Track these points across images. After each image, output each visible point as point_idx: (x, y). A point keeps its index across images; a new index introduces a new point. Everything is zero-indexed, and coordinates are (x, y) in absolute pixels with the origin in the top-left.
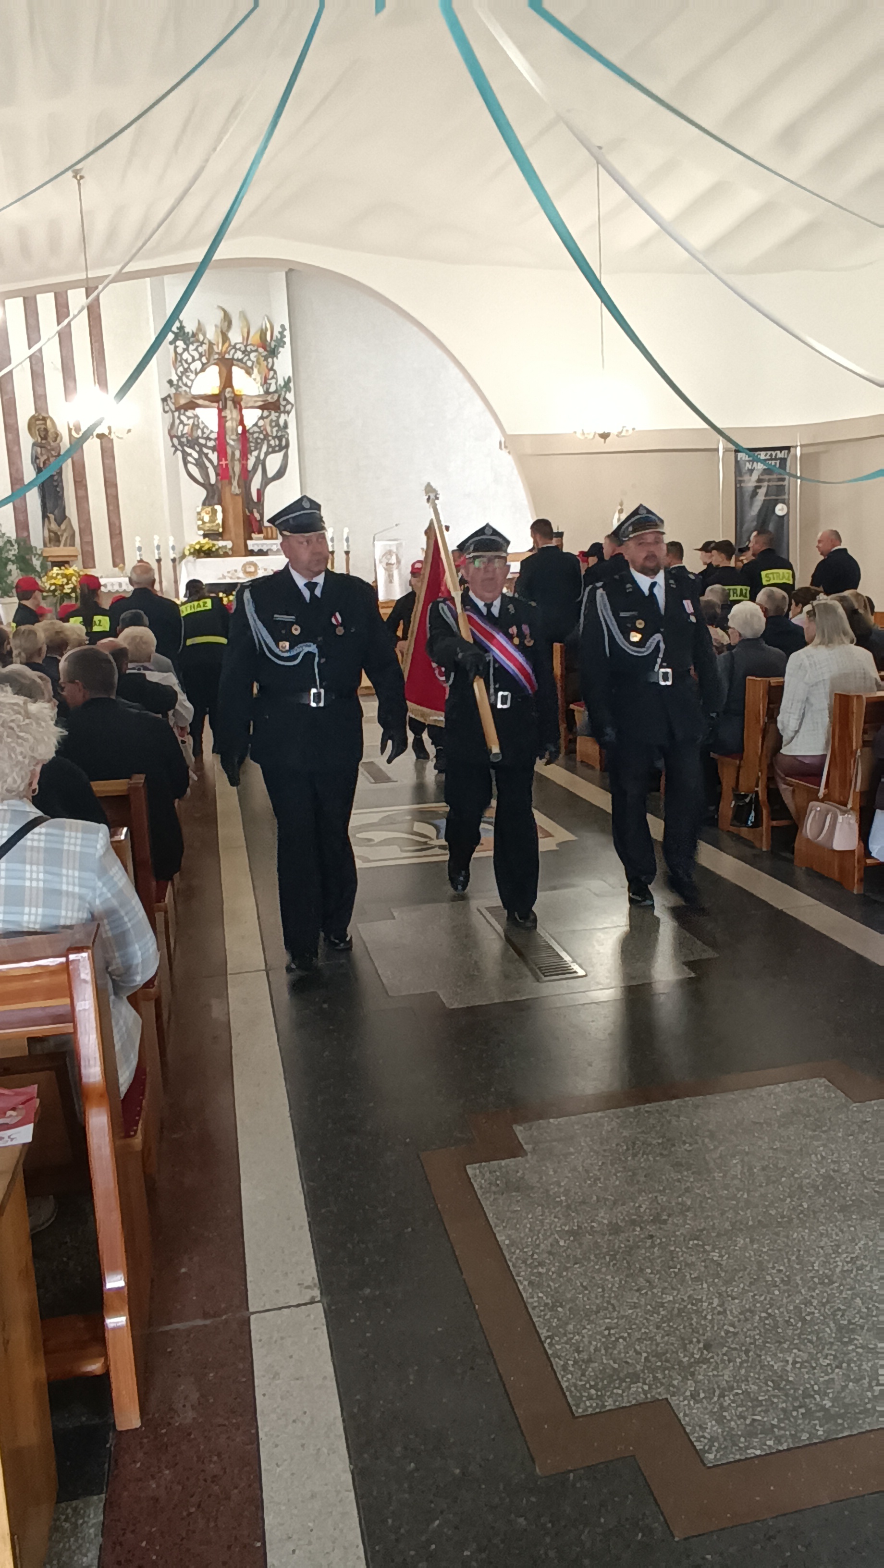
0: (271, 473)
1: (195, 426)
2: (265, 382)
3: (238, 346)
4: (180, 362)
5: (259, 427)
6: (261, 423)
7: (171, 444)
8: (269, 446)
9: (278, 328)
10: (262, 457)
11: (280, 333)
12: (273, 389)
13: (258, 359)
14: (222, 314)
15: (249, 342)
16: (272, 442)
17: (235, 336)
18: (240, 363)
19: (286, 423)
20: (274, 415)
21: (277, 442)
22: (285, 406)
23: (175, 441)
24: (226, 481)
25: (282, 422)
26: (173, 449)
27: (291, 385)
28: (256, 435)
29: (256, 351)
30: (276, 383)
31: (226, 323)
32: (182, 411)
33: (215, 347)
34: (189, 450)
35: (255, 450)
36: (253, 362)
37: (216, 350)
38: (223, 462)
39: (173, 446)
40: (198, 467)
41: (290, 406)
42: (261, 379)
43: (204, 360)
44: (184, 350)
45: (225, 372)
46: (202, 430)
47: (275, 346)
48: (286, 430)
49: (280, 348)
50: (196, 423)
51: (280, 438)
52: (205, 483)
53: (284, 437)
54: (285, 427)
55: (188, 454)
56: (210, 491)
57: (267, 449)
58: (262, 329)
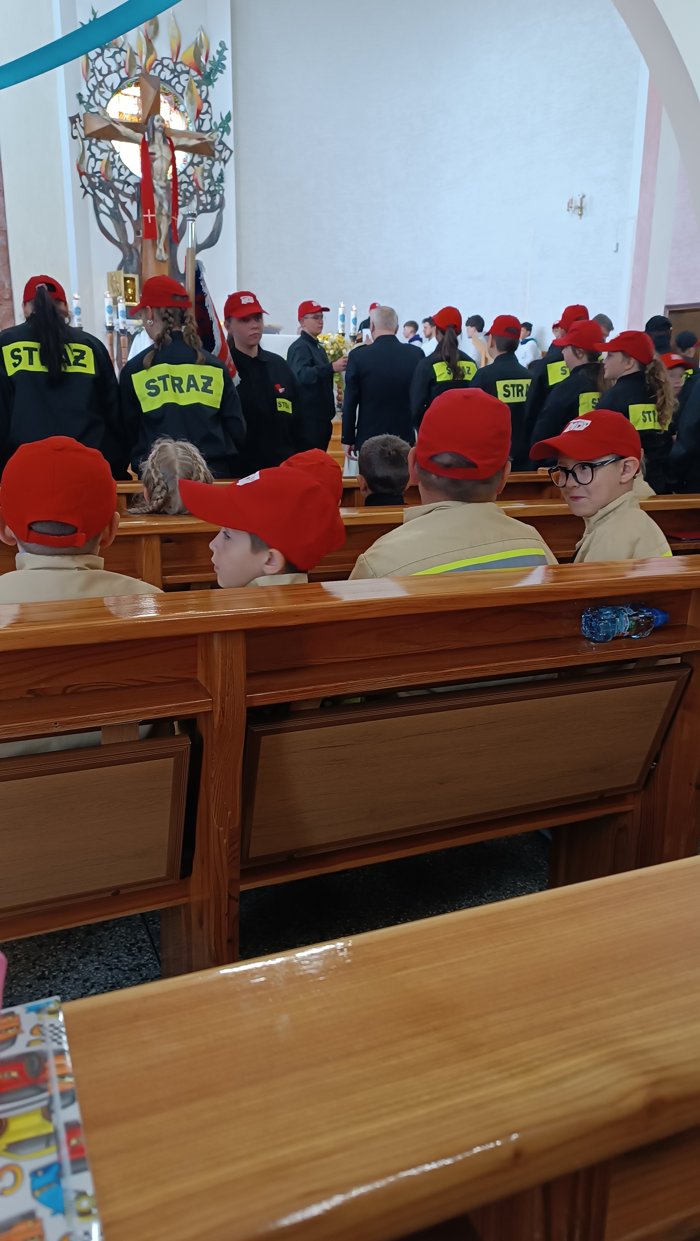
0: (201, 239)
1: (110, 164)
2: (198, 117)
3: (166, 62)
4: (93, 70)
5: (189, 177)
6: (190, 171)
7: (81, 184)
8: (200, 202)
9: (214, 49)
11: (218, 52)
13: (190, 85)
15: (178, 61)
16: (203, 198)
17: (162, 49)
18: (168, 88)
19: (221, 175)
20: (207, 162)
21: (209, 199)
22: (221, 152)
23: (85, 180)
24: (149, 242)
25: (216, 173)
26: (84, 190)
27: (231, 124)
29: (188, 72)
30: (211, 119)
31: (153, 27)
32: (94, 141)
33: (137, 59)
34: (102, 196)
36: (184, 87)
37: (138, 62)
38: (149, 216)
39: (83, 186)
40: (113, 220)
41: (228, 152)
42: (192, 111)
43: (124, 75)
44: (99, 55)
45: (152, 92)
46: (119, 170)
47: (211, 70)
48: (221, 184)
49: (218, 75)
50: (111, 159)
51: (214, 193)
52: (122, 242)
53: (219, 193)
54: (221, 179)
55: (100, 201)
56: (128, 253)
57: (198, 207)
58: (197, 44)
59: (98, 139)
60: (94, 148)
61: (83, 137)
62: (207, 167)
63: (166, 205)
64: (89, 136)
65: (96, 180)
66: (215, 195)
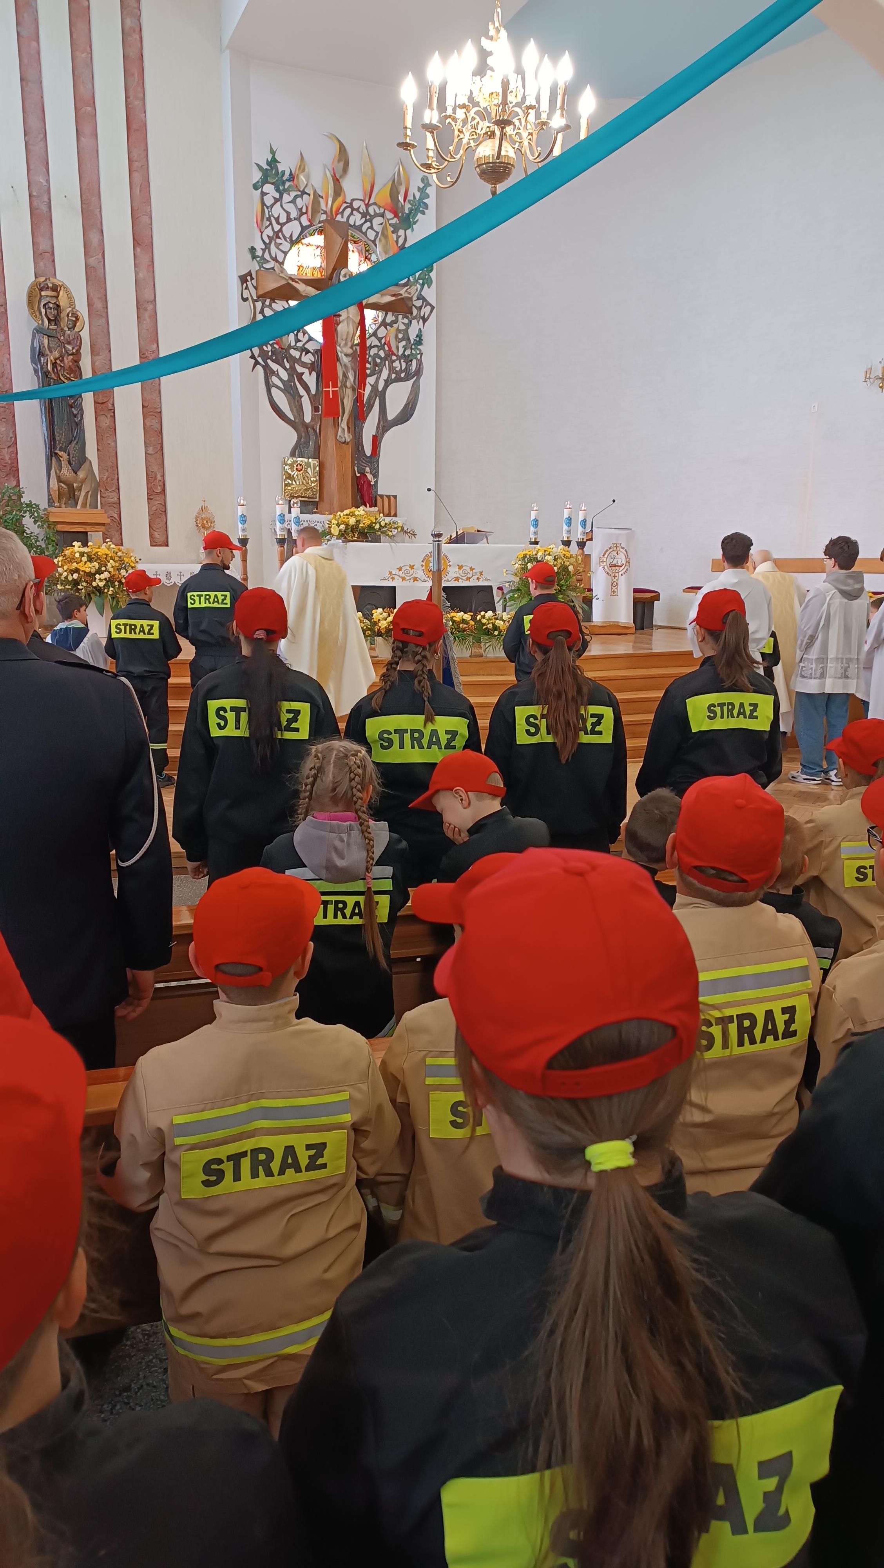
0: (392, 413)
3: (356, 205)
4: (269, 219)
7: (251, 354)
8: (392, 369)
9: (415, 184)
10: (380, 389)
11: (420, 189)
13: (384, 229)
14: (335, 148)
15: (370, 202)
16: (396, 364)
17: (353, 189)
18: (358, 235)
19: (419, 336)
20: (402, 321)
21: (404, 365)
22: (419, 309)
24: (331, 420)
25: (413, 335)
26: (253, 361)
27: (433, 275)
28: (376, 350)
29: (382, 215)
31: (342, 164)
33: (322, 202)
34: (274, 366)
35: (370, 375)
36: (377, 233)
37: (323, 207)
38: (331, 389)
39: (253, 357)
40: (287, 394)
41: (429, 308)
43: (306, 223)
44: (276, 200)
45: (339, 242)
47: (411, 210)
48: (419, 347)
49: (419, 214)
51: (410, 359)
52: (297, 421)
53: (416, 358)
54: (419, 340)
55: (273, 372)
56: (303, 434)
57: (389, 375)
58: (394, 181)
59: (273, 300)
61: (255, 298)
62: (402, 327)
63: (351, 376)
64: (261, 297)
66: (411, 361)
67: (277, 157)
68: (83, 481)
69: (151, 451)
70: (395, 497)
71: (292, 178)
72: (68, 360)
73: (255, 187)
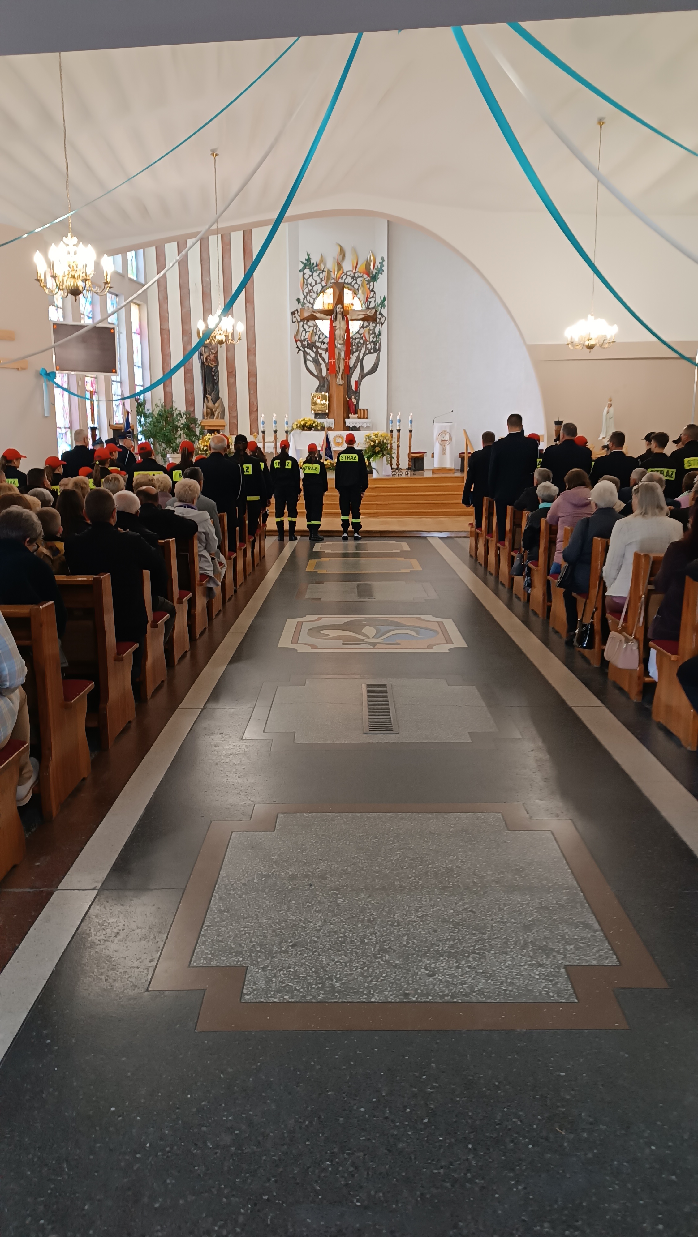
0: (366, 370)
1: (314, 333)
2: (367, 300)
3: (348, 273)
4: (307, 285)
5: (361, 335)
7: (296, 347)
8: (366, 348)
9: (379, 260)
10: (361, 357)
11: (380, 263)
12: (372, 306)
13: (363, 283)
14: (339, 249)
15: (357, 271)
16: (369, 346)
17: (347, 266)
18: (350, 287)
19: (379, 332)
20: (372, 325)
21: (373, 346)
22: (380, 319)
23: (299, 343)
24: (334, 374)
25: (377, 332)
26: (298, 350)
27: (386, 303)
28: (357, 340)
29: (362, 277)
30: (375, 301)
31: (342, 256)
32: (305, 322)
33: (332, 274)
34: (308, 351)
35: (356, 352)
36: (359, 285)
37: (333, 276)
38: (332, 361)
39: (298, 347)
40: (314, 363)
41: (384, 318)
42: (364, 298)
43: (324, 284)
44: (310, 276)
45: (340, 291)
46: (319, 336)
47: (376, 273)
48: (380, 337)
49: (380, 275)
50: (315, 331)
51: (375, 343)
52: (319, 376)
53: (378, 342)
54: (380, 335)
55: (307, 354)
56: (322, 382)
57: (365, 351)
58: (367, 261)
59: (308, 321)
60: (305, 326)
61: (299, 320)
62: (372, 328)
63: (343, 354)
64: (303, 320)
65: (305, 343)
67: (311, 257)
68: (217, 408)
69: (252, 392)
70: (367, 410)
71: (317, 265)
72: (212, 356)
73: (300, 271)
